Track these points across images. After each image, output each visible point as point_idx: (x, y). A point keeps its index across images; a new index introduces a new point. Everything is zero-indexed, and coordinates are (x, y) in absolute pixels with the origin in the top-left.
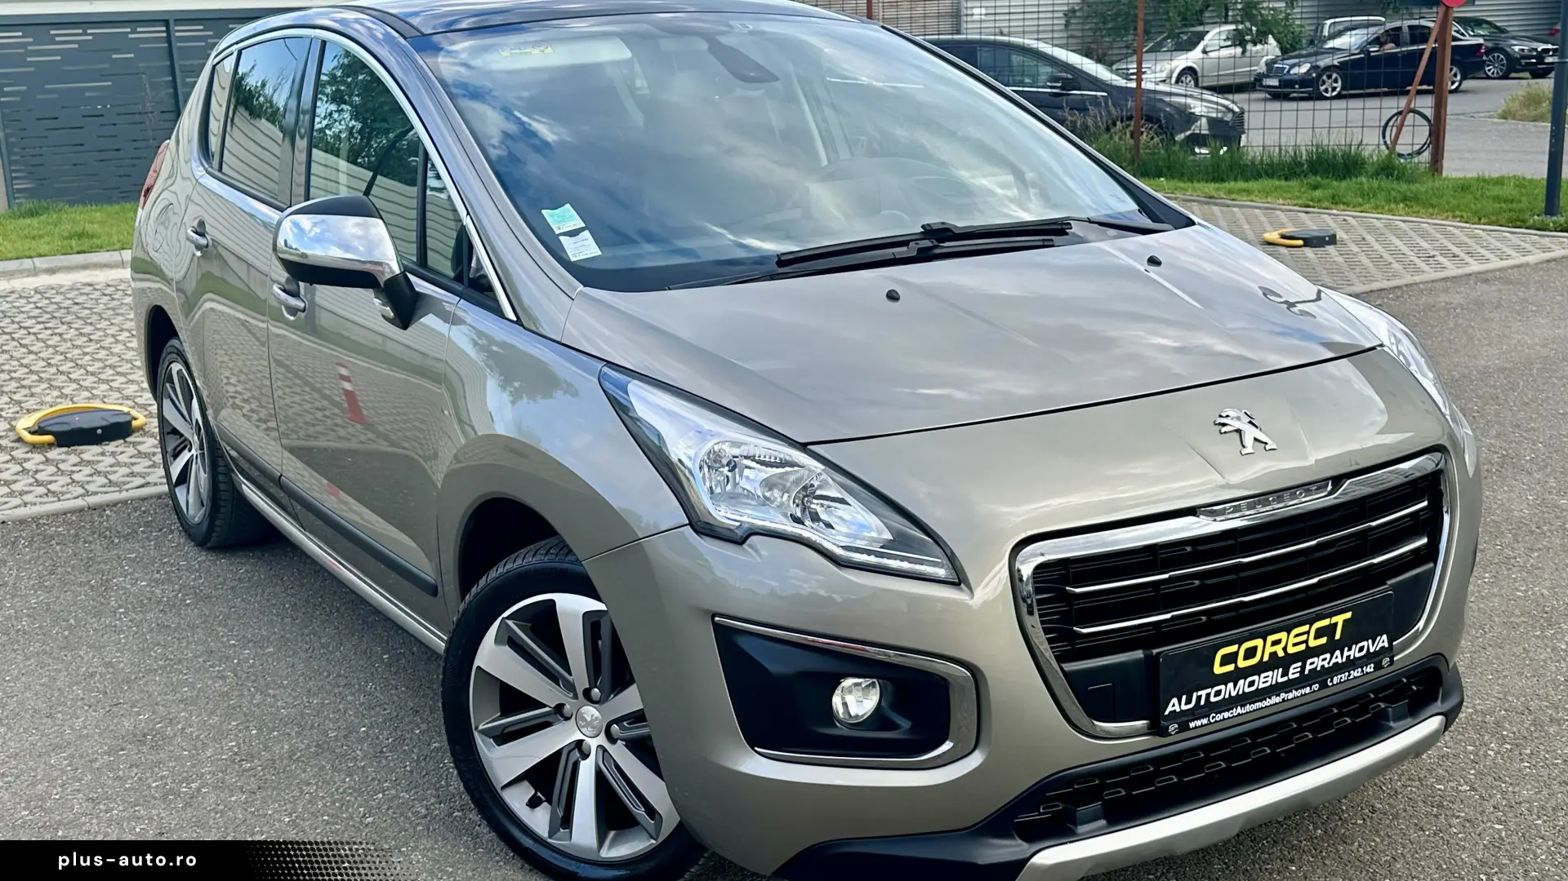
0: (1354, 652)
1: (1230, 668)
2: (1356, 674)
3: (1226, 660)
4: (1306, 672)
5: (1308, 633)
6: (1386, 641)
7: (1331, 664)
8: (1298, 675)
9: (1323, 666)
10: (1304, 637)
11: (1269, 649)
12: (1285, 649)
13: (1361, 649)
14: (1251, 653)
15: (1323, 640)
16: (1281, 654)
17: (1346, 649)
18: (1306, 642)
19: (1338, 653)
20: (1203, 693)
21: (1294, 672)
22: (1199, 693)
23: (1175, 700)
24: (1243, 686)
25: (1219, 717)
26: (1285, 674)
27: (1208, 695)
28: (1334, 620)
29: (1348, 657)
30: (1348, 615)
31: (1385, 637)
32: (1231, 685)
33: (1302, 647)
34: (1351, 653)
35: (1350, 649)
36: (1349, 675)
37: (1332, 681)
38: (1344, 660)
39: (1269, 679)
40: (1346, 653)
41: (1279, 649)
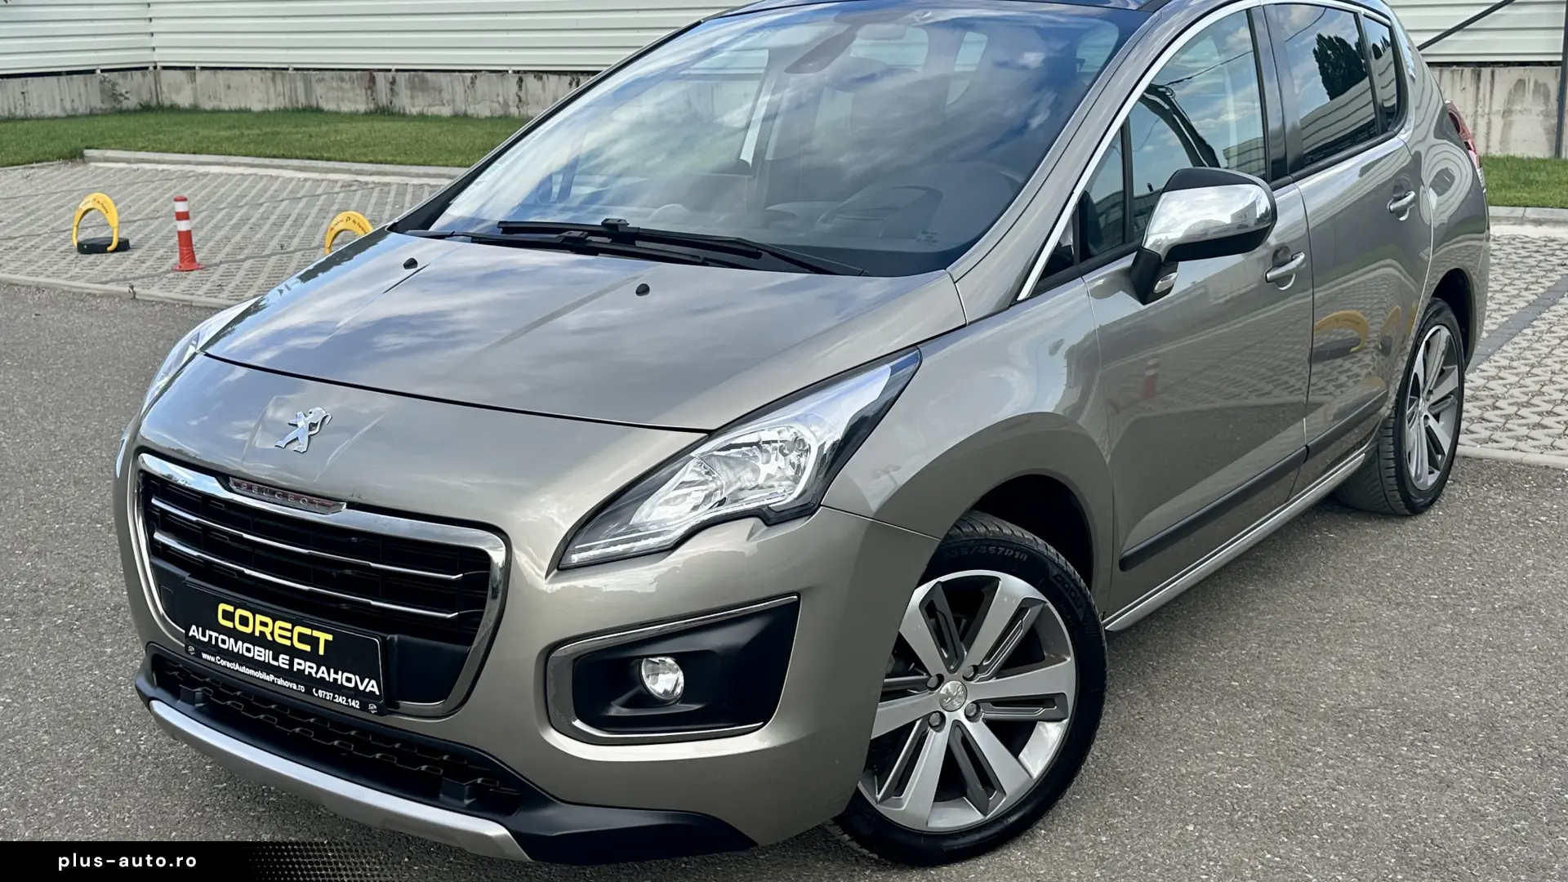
0: (341, 677)
1: (229, 624)
2: (340, 700)
3: (229, 616)
4: (295, 670)
5: (291, 631)
6: (375, 686)
7: (318, 676)
8: (287, 667)
9: (310, 673)
10: (288, 634)
11: (259, 628)
12: (272, 634)
13: (349, 680)
14: (244, 621)
15: (307, 648)
16: (270, 638)
17: (332, 670)
18: (291, 639)
19: (323, 668)
20: (214, 634)
21: (283, 661)
22: (211, 633)
23: (194, 627)
24: (240, 647)
25: (223, 663)
26: (276, 658)
27: (217, 638)
28: (316, 633)
29: (336, 680)
30: (330, 637)
31: (373, 682)
32: (232, 640)
33: (288, 643)
34: (339, 677)
35: (336, 673)
36: (334, 698)
37: (317, 692)
38: (331, 680)
39: (262, 654)
40: (333, 675)
41: (267, 631)
